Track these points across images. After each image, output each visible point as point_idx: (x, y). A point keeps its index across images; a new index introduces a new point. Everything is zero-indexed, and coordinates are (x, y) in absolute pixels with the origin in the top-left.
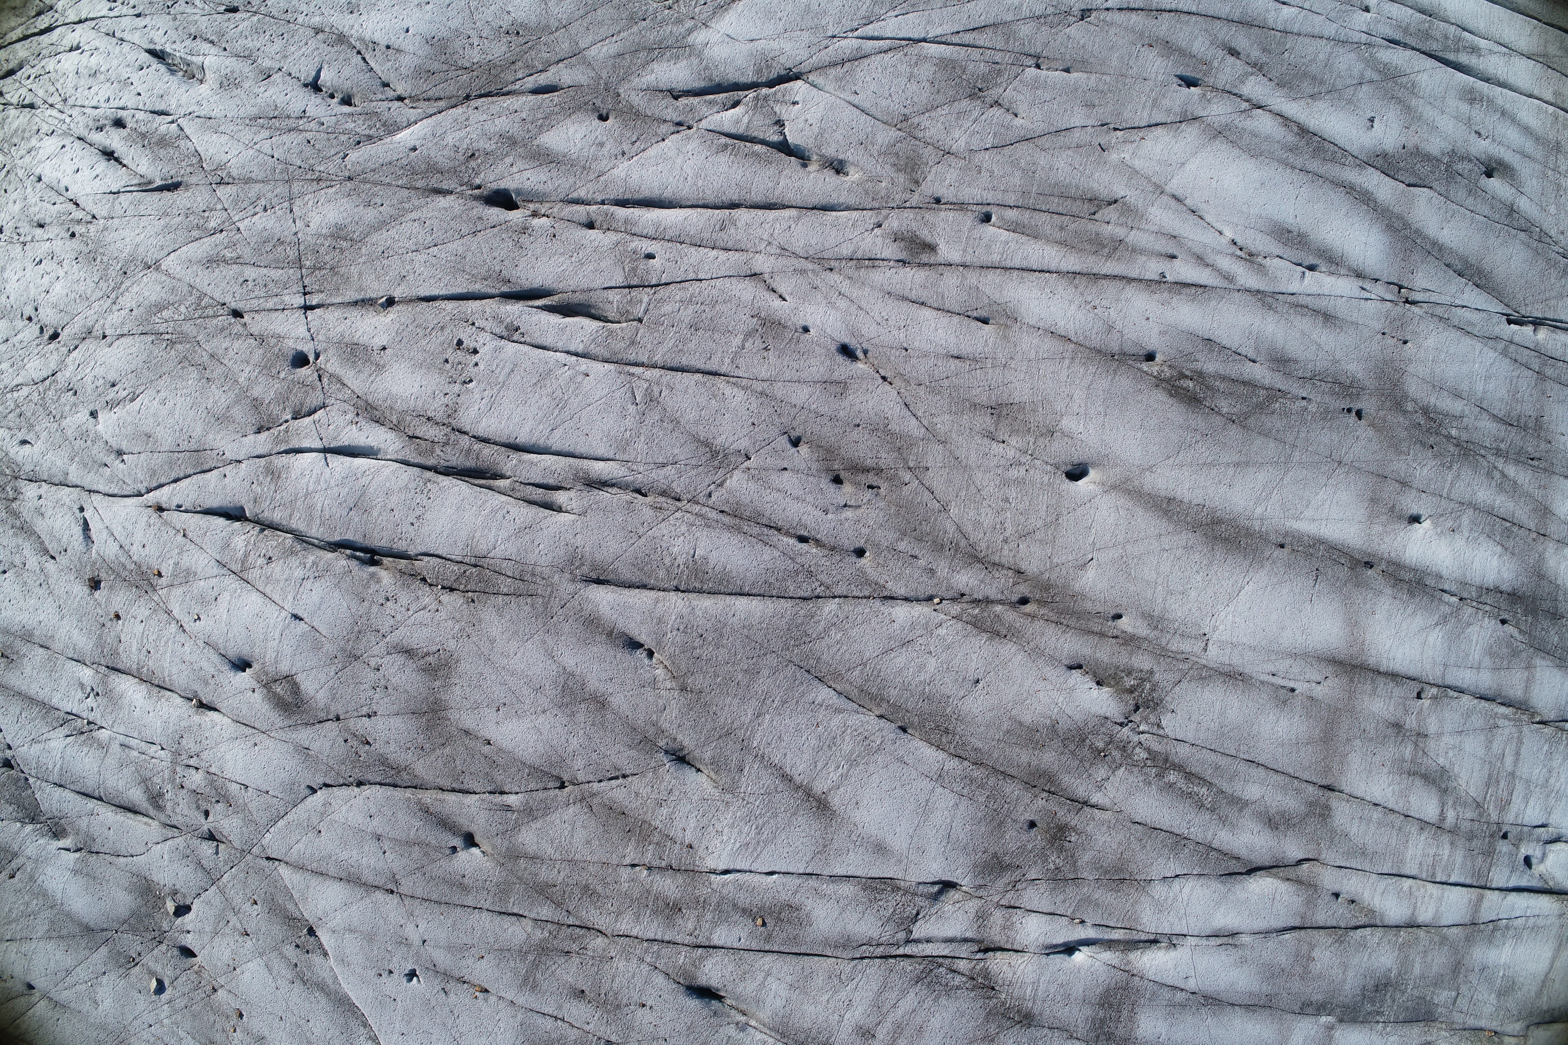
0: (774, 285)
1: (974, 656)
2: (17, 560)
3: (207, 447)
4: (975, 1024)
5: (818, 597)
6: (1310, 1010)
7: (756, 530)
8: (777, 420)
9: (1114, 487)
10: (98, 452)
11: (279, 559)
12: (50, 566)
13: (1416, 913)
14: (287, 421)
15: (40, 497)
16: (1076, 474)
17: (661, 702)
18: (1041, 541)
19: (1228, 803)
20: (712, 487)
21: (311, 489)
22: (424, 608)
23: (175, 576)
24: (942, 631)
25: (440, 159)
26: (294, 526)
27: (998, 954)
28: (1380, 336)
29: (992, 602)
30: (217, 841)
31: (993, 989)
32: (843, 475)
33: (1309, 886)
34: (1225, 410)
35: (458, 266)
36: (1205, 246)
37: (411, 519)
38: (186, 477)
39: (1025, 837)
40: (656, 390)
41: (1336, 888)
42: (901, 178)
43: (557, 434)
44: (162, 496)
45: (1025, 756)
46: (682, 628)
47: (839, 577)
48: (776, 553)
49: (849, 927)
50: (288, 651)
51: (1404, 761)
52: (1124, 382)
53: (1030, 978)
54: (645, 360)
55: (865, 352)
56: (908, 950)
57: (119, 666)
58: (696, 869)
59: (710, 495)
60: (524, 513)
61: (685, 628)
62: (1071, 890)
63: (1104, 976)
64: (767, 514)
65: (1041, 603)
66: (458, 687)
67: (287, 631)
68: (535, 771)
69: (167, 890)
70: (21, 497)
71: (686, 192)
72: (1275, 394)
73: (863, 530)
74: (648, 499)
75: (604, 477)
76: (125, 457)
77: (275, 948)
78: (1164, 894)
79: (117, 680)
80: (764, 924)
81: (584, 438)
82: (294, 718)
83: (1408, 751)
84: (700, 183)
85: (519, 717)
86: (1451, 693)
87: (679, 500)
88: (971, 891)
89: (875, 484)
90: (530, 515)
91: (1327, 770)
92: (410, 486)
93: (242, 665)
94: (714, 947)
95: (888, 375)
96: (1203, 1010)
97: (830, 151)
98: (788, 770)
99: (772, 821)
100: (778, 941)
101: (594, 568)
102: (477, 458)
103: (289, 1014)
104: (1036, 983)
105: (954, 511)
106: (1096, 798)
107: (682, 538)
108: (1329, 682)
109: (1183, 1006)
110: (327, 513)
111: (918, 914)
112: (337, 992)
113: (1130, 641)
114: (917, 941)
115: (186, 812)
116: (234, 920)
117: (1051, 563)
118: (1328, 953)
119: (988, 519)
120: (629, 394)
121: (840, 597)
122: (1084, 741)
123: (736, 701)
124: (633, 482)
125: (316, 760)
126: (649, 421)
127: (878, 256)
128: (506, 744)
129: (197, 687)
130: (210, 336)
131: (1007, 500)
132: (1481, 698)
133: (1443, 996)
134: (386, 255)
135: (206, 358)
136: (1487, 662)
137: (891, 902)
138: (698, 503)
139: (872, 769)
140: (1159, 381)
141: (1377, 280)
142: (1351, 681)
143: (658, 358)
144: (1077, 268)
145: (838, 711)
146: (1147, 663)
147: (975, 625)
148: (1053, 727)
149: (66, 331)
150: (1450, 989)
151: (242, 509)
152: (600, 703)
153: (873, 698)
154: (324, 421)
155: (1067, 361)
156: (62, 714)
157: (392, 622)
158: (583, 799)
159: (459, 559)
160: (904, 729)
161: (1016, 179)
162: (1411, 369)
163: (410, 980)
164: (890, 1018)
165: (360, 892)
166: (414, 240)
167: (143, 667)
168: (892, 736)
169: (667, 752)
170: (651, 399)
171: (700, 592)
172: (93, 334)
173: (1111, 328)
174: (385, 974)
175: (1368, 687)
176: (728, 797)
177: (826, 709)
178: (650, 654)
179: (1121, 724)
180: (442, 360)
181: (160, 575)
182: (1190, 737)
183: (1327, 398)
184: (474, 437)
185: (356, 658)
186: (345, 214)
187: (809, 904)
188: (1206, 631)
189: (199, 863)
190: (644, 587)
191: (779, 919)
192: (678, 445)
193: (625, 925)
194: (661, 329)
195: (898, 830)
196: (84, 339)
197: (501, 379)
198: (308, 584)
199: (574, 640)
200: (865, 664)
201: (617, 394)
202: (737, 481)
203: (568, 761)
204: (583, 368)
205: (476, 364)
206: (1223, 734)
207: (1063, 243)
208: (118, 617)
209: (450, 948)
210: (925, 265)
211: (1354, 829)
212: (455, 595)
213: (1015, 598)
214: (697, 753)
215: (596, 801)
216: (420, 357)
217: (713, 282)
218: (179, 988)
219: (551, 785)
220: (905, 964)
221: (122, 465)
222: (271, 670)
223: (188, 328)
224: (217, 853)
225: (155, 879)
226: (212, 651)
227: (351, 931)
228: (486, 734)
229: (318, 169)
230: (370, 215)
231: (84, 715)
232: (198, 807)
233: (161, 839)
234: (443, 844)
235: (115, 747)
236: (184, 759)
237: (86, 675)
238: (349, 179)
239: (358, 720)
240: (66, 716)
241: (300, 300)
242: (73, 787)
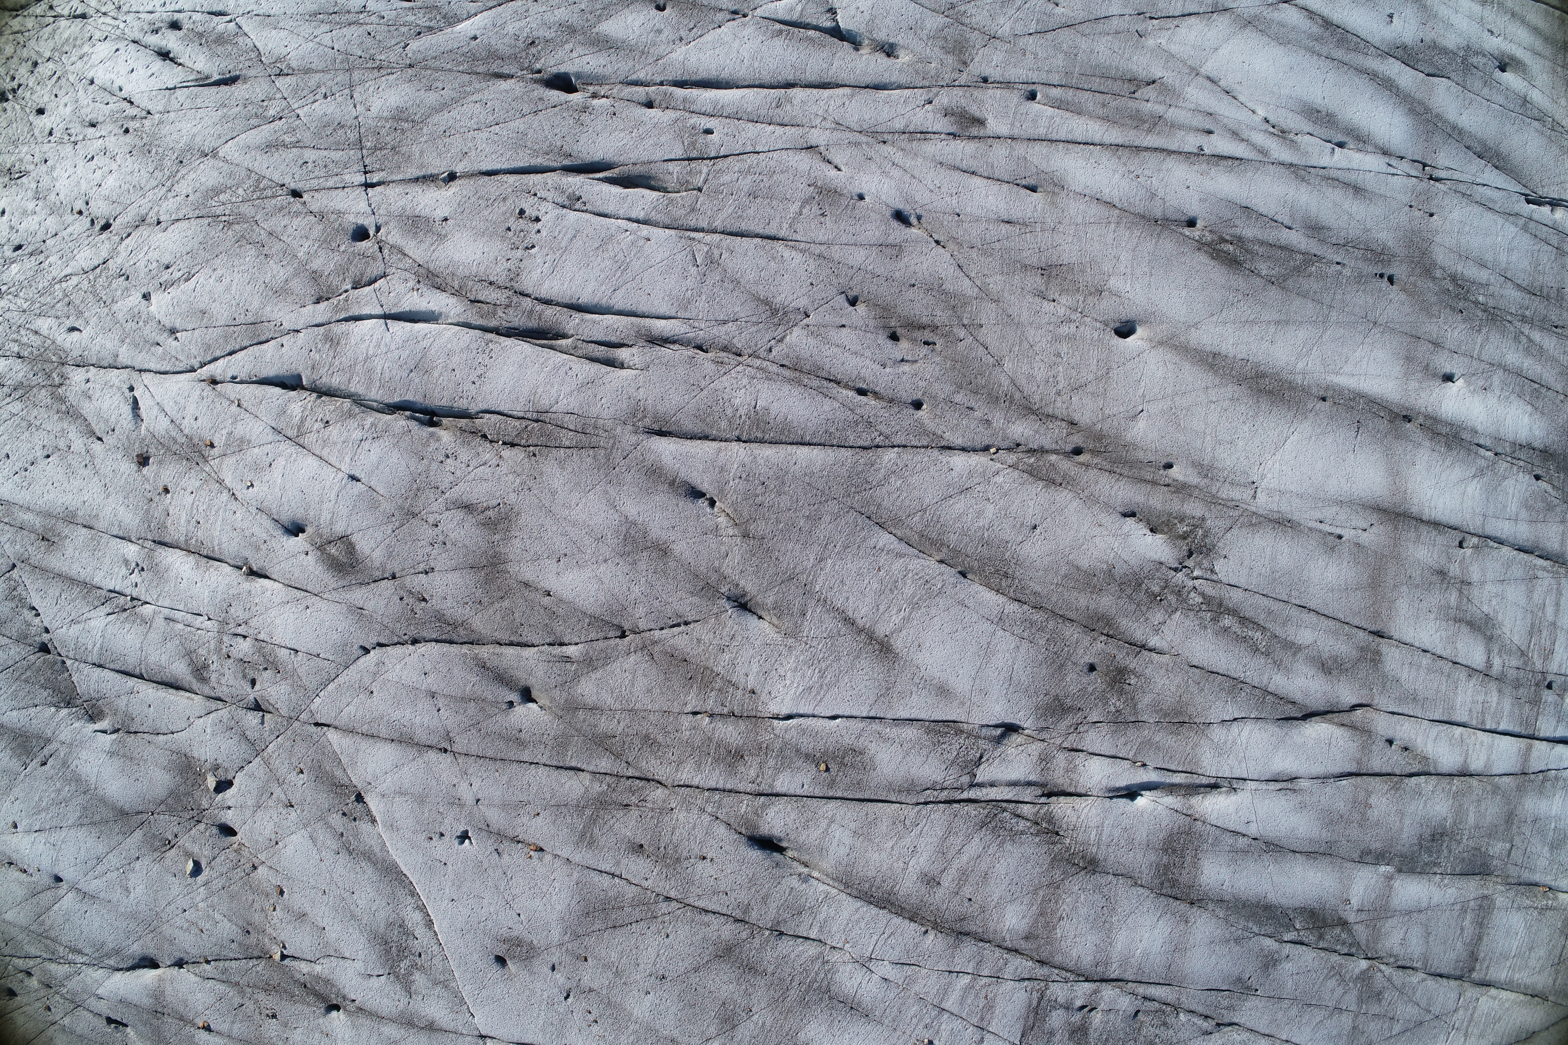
0: (830, 157)
1: (1031, 503)
2: (62, 444)
3: (264, 319)
4: (1040, 871)
5: (878, 447)
6: (1369, 859)
7: (816, 383)
8: (835, 281)
9: (1161, 343)
10: (150, 332)
11: (336, 422)
12: (97, 446)
13: (1468, 761)
14: (346, 291)
15: (88, 381)
16: (1125, 331)
17: (723, 549)
18: (1092, 394)
19: (1283, 648)
20: (773, 342)
21: (371, 353)
22: (485, 463)
23: (227, 445)
24: (999, 479)
25: (500, 47)
26: (352, 390)
27: (1062, 798)
28: (1407, 208)
29: (1047, 452)
30: (263, 711)
31: (1057, 834)
32: (900, 331)
33: (1363, 731)
34: (1264, 272)
35: (520, 142)
36: (1239, 122)
37: (473, 377)
38: (242, 348)
39: (1085, 680)
40: (716, 252)
41: (1390, 734)
42: (950, 60)
43: (619, 294)
44: (217, 369)
45: (1083, 600)
46: (744, 476)
47: (898, 427)
48: (836, 405)
49: (913, 771)
50: (344, 511)
51: (1449, 607)
52: (1168, 245)
53: (1094, 822)
54: (705, 225)
55: (919, 218)
56: (972, 794)
57: (167, 539)
58: (759, 714)
59: (770, 350)
60: (586, 370)
61: (747, 476)
62: (1132, 733)
63: (1167, 820)
64: (827, 367)
65: (1095, 452)
66: (518, 540)
67: (344, 492)
68: (595, 620)
69: (208, 765)
70: (68, 382)
71: (742, 72)
72: (1311, 259)
73: (921, 383)
74: (710, 355)
75: (667, 334)
76: (178, 335)
77: (321, 818)
78: (1223, 738)
79: (163, 553)
80: (827, 769)
81: (646, 297)
82: (348, 578)
83: (1453, 598)
84: (756, 65)
85: (580, 567)
86: (1491, 543)
87: (740, 355)
88: (1034, 734)
89: (931, 340)
90: (592, 371)
91: (1377, 615)
92: (471, 346)
93: (295, 529)
94: (777, 795)
95: (941, 239)
96: (1265, 857)
97: (881, 35)
98: (850, 614)
99: (835, 664)
100: (842, 787)
101: (656, 419)
102: (540, 319)
103: (334, 887)
104: (1100, 827)
105: (1008, 365)
106: (1154, 641)
107: (743, 390)
108: (1374, 529)
109: (1245, 852)
110: (387, 376)
111: (981, 757)
112: (384, 861)
113: (1181, 489)
114: (981, 785)
115: (231, 682)
116: (278, 792)
117: (1103, 414)
118: (1384, 800)
119: (1041, 372)
120: (690, 257)
121: (899, 446)
122: (1140, 585)
123: (798, 547)
124: (695, 338)
125: (370, 619)
126: (709, 281)
127: (930, 130)
128: (567, 595)
129: (248, 553)
130: (269, 216)
131: (1059, 355)
132: (1519, 550)
133: (1498, 848)
134: (448, 134)
135: (264, 236)
136: (1524, 514)
137: (954, 745)
138: (758, 357)
139: (933, 612)
140: (1201, 245)
141: (1402, 158)
142: (1396, 528)
143: (718, 224)
144: (1120, 141)
145: (899, 555)
146: (1198, 510)
147: (1031, 474)
148: (1110, 572)
149: (118, 221)
150: (1504, 841)
151: (299, 377)
152: (663, 551)
153: (933, 543)
154: (385, 288)
155: (1113, 226)
156: (104, 593)
157: (451, 478)
158: (644, 647)
159: (521, 414)
160: (963, 574)
161: (1059, 61)
162: (1437, 239)
163: (462, 843)
164: (956, 865)
165: (412, 752)
166: (475, 120)
167: (191, 538)
168: (952, 580)
169: (729, 599)
170: (712, 261)
171: (762, 441)
172: (148, 221)
173: (1153, 195)
174: (436, 838)
175: (1412, 535)
176: (790, 641)
177: (888, 553)
178: (712, 503)
179: (1176, 570)
180: (504, 229)
181: (212, 445)
182: (1243, 582)
183: (1360, 264)
184: (536, 299)
185: (414, 515)
186: (406, 98)
187: (873, 748)
188: (1255, 479)
189: (244, 735)
190: (706, 438)
191: (842, 764)
192: (739, 303)
193: (684, 776)
194: (721, 197)
195: (960, 672)
196: (137, 226)
197: (563, 244)
198: (366, 445)
199: (637, 490)
200: (925, 510)
201: (679, 257)
202: (796, 338)
203: (630, 609)
204: (645, 233)
205: (539, 231)
206: (1275, 580)
207: (1105, 119)
208: (166, 491)
209: (504, 806)
210: (975, 137)
211: (1404, 675)
212: (516, 450)
213: (1069, 448)
214: (759, 599)
215: (657, 648)
216: (482, 225)
217: (770, 154)
218: (216, 868)
219: (611, 634)
220: (970, 808)
221: (175, 343)
222: (326, 531)
223: (246, 209)
224: (263, 723)
225: (196, 755)
226: (264, 516)
227: (401, 794)
228: (546, 585)
229: (379, 58)
230: (432, 98)
231: (128, 591)
232: (244, 677)
233: (203, 713)
234: (500, 699)
235: (159, 622)
236: (232, 628)
237: (131, 551)
238: (411, 66)
239: (414, 577)
240: (108, 594)
241: (360, 179)
242: (112, 666)
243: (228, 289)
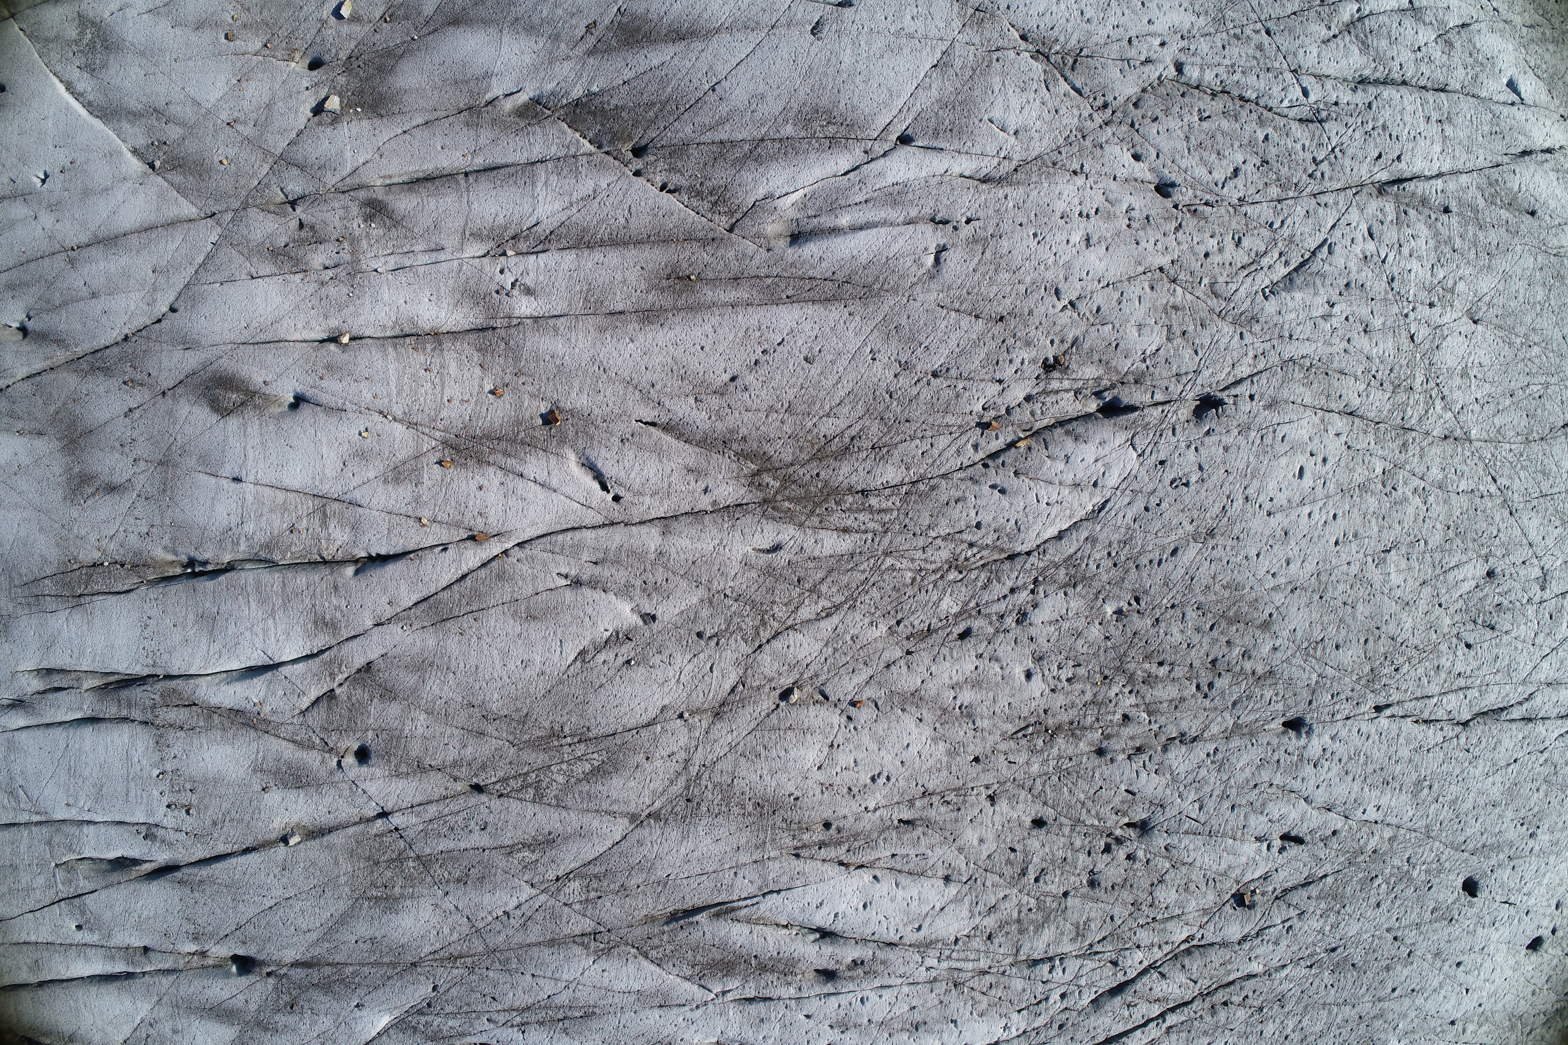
3: (431, 630)
14: (341, 685)
15: (705, 491)
22: (111, 538)
23: (418, 470)
25: (322, 998)
26: (277, 575)
30: (284, 202)
37: (153, 622)
38: (449, 586)
44: (479, 553)
50: (233, 441)
57: (472, 337)
60: (58, 660)
66: (58, 474)
67: (240, 462)
69: (346, 119)
71: (80, 994)
75: (15, 712)
76: (564, 581)
77: (192, 127)
79: (471, 320)
81: (42, 744)
82: (209, 374)
90: (52, 659)
92: (166, 655)
93: (299, 403)
102: (119, 701)
115: (329, 216)
116: (248, 130)
135: (490, 729)
143: (25, 832)
157: (136, 513)
159: (95, 598)
165: (103, 233)
167: (433, 350)
174: (67, 166)
180: (196, 790)
181: (442, 463)
184: (133, 721)
185: (161, 463)
189: (303, 168)
194: (36, 861)
196: (723, 705)
197: (132, 784)
198: (234, 520)
204: (74, 811)
205: (161, 793)
212: (90, 560)
221: (564, 571)
222: (249, 413)
223: (539, 758)
224: (282, 190)
225: (365, 123)
226: (333, 405)
227: (107, 190)
228: (23, 440)
229: (461, 971)
230: (363, 929)
231: (513, 261)
232: (312, 228)
233: (361, 170)
234: (37, 317)
235: (450, 242)
236: (342, 272)
237: (524, 306)
238: (414, 965)
239: (142, 401)
240: (547, 246)
241: (397, 820)
242: (511, 170)
243: (505, 654)
